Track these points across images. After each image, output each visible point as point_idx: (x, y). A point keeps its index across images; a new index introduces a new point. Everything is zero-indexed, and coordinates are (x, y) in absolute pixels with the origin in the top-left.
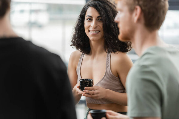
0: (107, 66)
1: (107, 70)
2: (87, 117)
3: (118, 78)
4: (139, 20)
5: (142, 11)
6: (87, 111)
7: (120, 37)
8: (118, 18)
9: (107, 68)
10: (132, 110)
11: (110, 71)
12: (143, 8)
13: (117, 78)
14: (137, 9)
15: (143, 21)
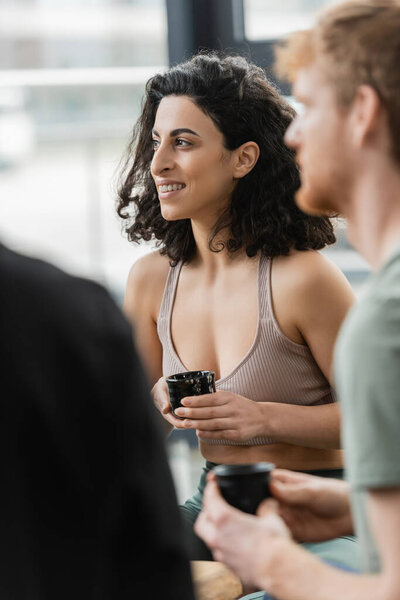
0: (261, 305)
1: (264, 320)
2: (202, 492)
3: (302, 346)
4: (370, 137)
5: (383, 103)
6: (203, 471)
7: (303, 199)
8: (298, 133)
9: (261, 316)
10: (363, 460)
11: (275, 325)
12: (387, 93)
13: (299, 349)
14: (362, 97)
15: (384, 141)
